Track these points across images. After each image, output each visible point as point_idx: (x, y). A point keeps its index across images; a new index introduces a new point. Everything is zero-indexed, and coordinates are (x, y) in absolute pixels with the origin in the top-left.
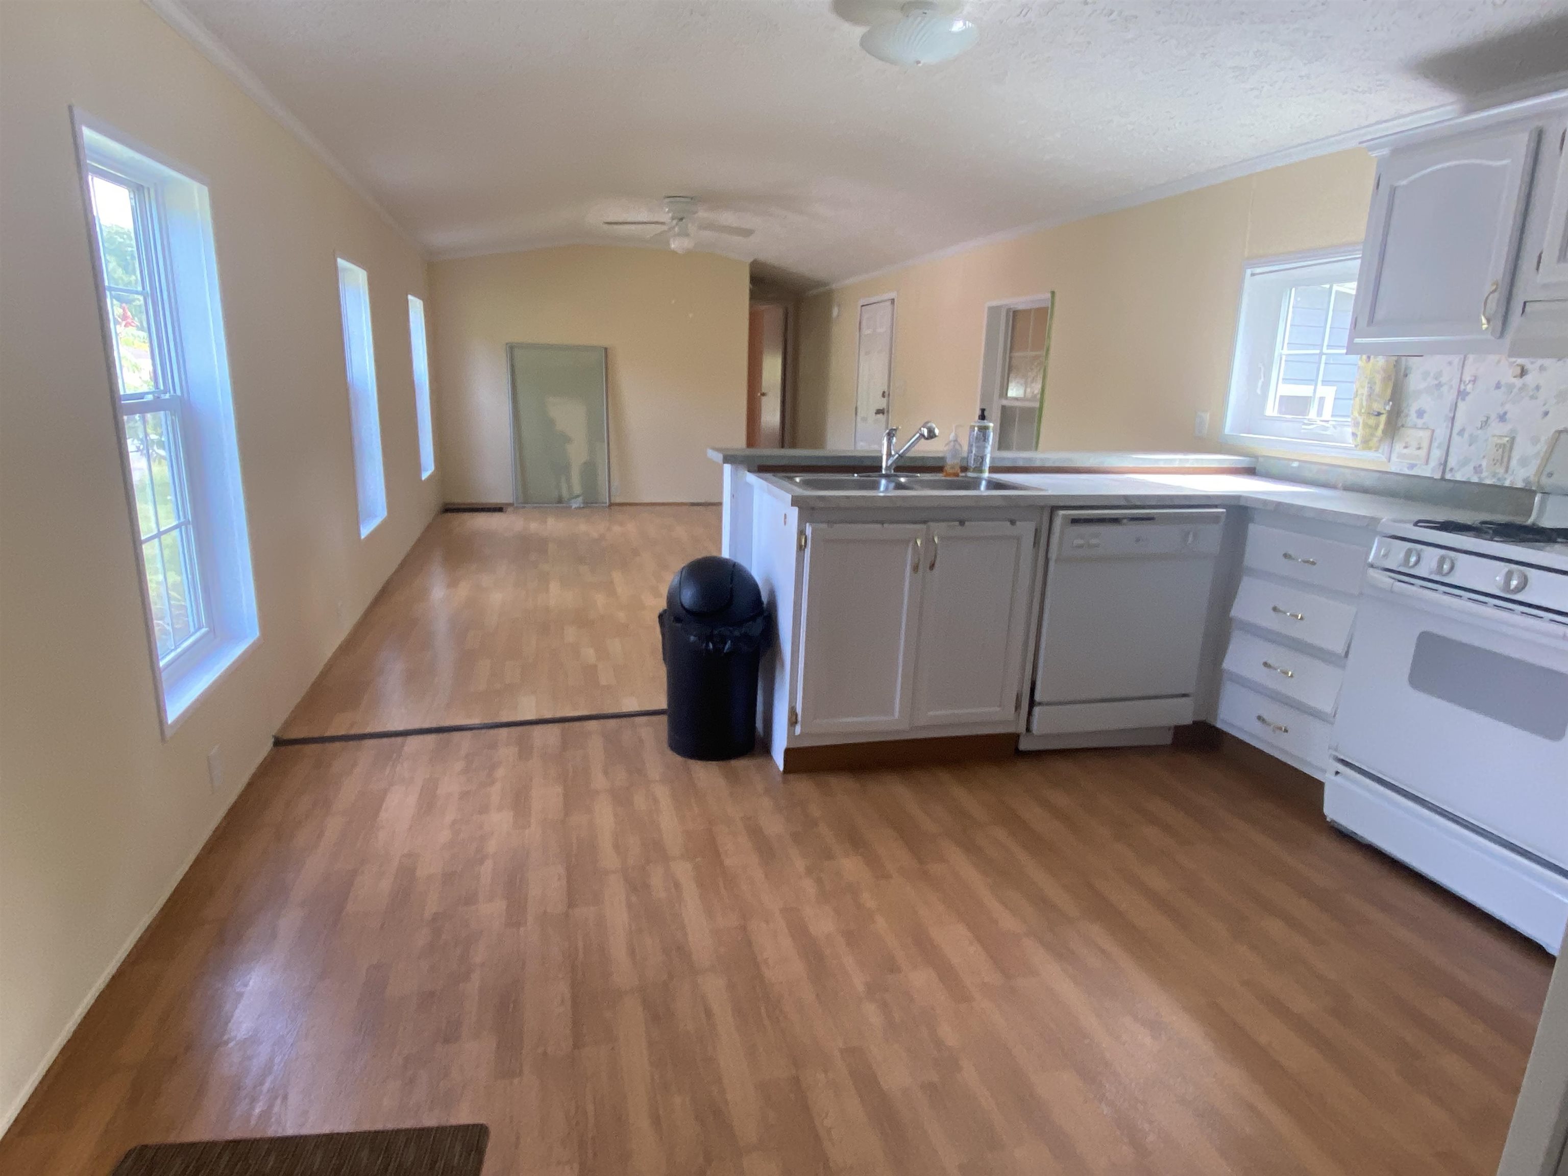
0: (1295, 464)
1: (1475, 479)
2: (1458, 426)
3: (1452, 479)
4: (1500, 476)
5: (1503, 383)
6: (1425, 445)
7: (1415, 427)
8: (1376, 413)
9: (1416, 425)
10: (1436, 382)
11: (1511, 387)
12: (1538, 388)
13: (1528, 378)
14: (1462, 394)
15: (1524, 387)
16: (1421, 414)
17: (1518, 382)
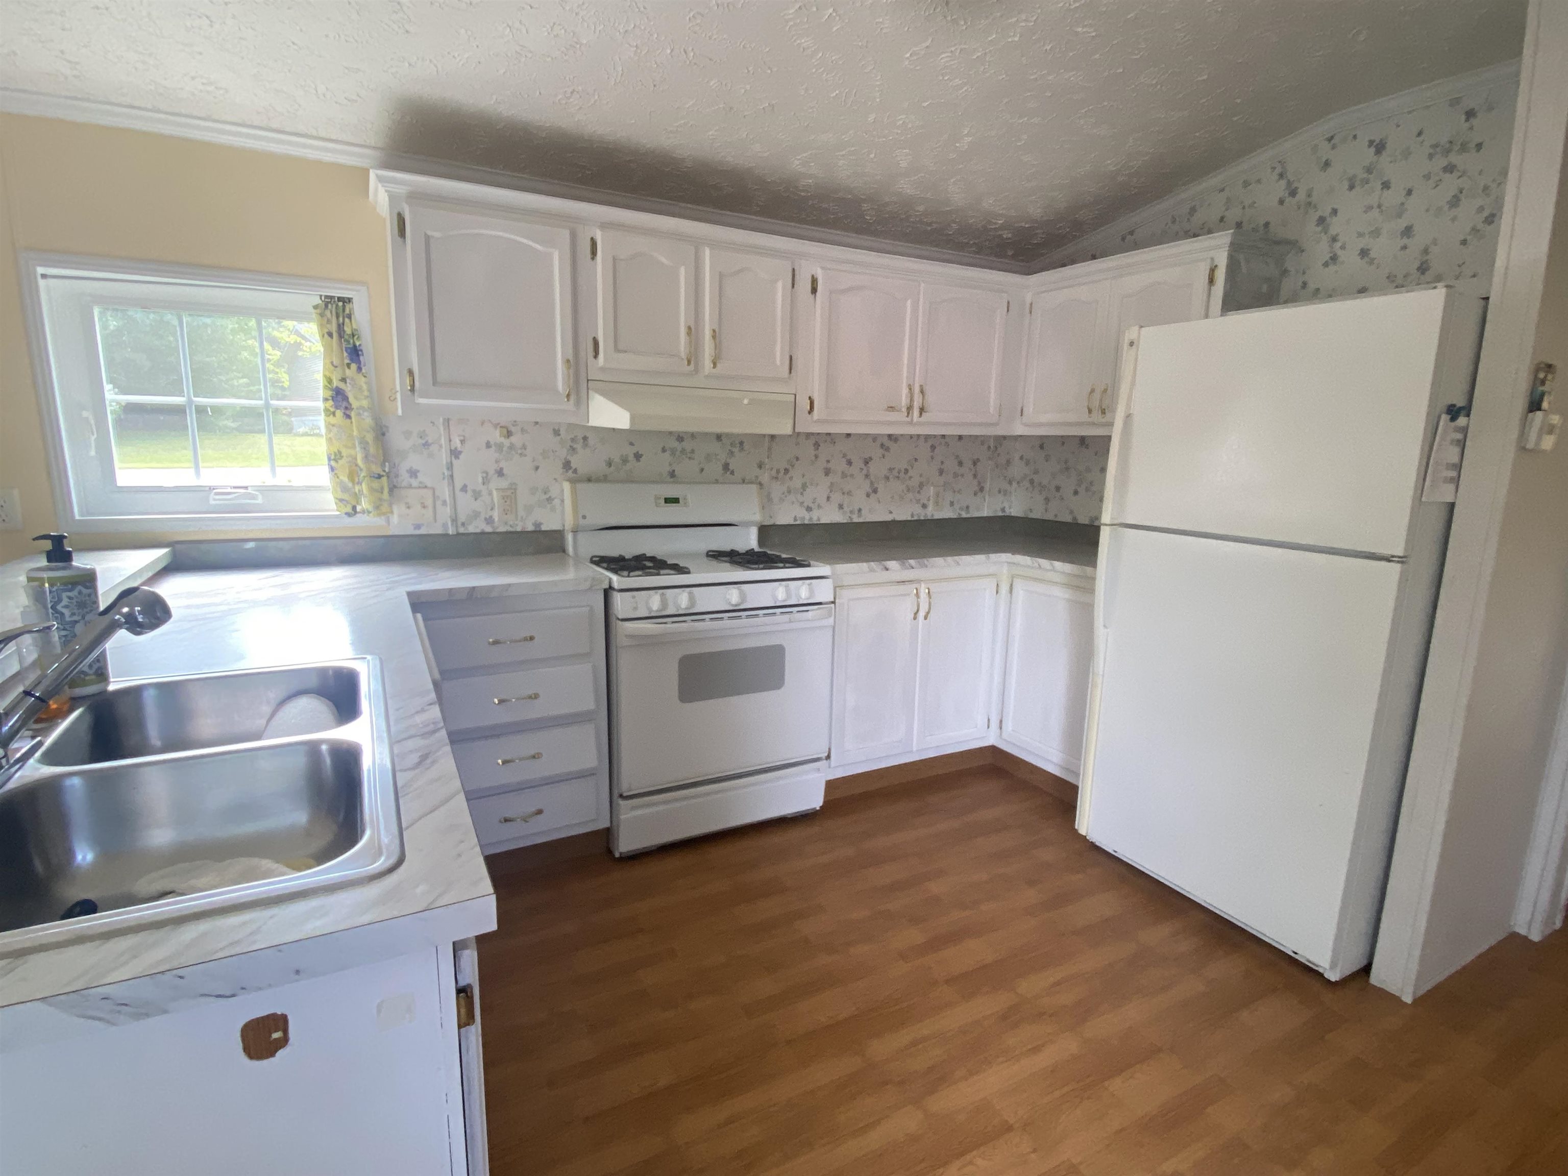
0: (251, 545)
1: (488, 529)
2: (458, 485)
3: (465, 532)
4: (511, 523)
5: (492, 443)
6: (429, 502)
7: (410, 487)
8: (376, 476)
9: (411, 485)
10: (423, 442)
11: (500, 447)
12: (524, 447)
13: (513, 439)
14: (455, 453)
15: (512, 447)
16: (413, 473)
17: (507, 442)
